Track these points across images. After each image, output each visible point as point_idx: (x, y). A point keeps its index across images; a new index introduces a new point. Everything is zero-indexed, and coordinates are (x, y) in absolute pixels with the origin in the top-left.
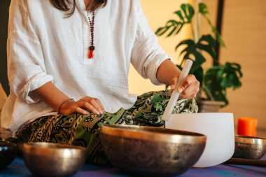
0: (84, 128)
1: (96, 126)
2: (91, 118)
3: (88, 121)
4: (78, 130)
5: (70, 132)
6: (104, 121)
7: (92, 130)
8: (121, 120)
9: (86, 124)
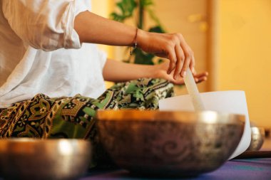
0: (63, 117)
1: (81, 113)
2: (72, 104)
3: (68, 108)
4: (55, 121)
5: (42, 126)
6: (91, 105)
7: (76, 118)
8: (112, 103)
9: (66, 112)
